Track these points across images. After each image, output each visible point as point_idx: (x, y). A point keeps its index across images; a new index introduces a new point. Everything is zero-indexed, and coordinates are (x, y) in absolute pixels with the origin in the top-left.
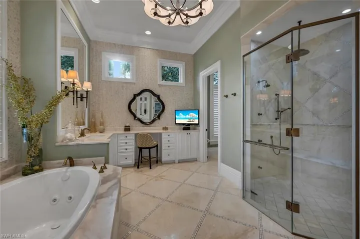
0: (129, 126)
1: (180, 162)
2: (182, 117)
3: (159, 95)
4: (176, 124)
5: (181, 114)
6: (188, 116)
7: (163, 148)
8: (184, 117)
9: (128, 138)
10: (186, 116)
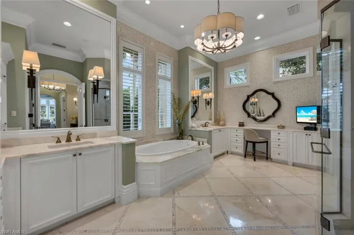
0: (243, 123)
1: (294, 165)
2: (304, 115)
3: (273, 93)
4: (298, 123)
5: (302, 111)
6: (310, 114)
7: (272, 145)
8: (306, 114)
9: (238, 132)
10: (307, 113)
